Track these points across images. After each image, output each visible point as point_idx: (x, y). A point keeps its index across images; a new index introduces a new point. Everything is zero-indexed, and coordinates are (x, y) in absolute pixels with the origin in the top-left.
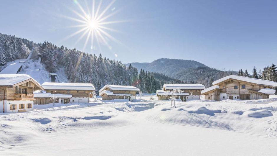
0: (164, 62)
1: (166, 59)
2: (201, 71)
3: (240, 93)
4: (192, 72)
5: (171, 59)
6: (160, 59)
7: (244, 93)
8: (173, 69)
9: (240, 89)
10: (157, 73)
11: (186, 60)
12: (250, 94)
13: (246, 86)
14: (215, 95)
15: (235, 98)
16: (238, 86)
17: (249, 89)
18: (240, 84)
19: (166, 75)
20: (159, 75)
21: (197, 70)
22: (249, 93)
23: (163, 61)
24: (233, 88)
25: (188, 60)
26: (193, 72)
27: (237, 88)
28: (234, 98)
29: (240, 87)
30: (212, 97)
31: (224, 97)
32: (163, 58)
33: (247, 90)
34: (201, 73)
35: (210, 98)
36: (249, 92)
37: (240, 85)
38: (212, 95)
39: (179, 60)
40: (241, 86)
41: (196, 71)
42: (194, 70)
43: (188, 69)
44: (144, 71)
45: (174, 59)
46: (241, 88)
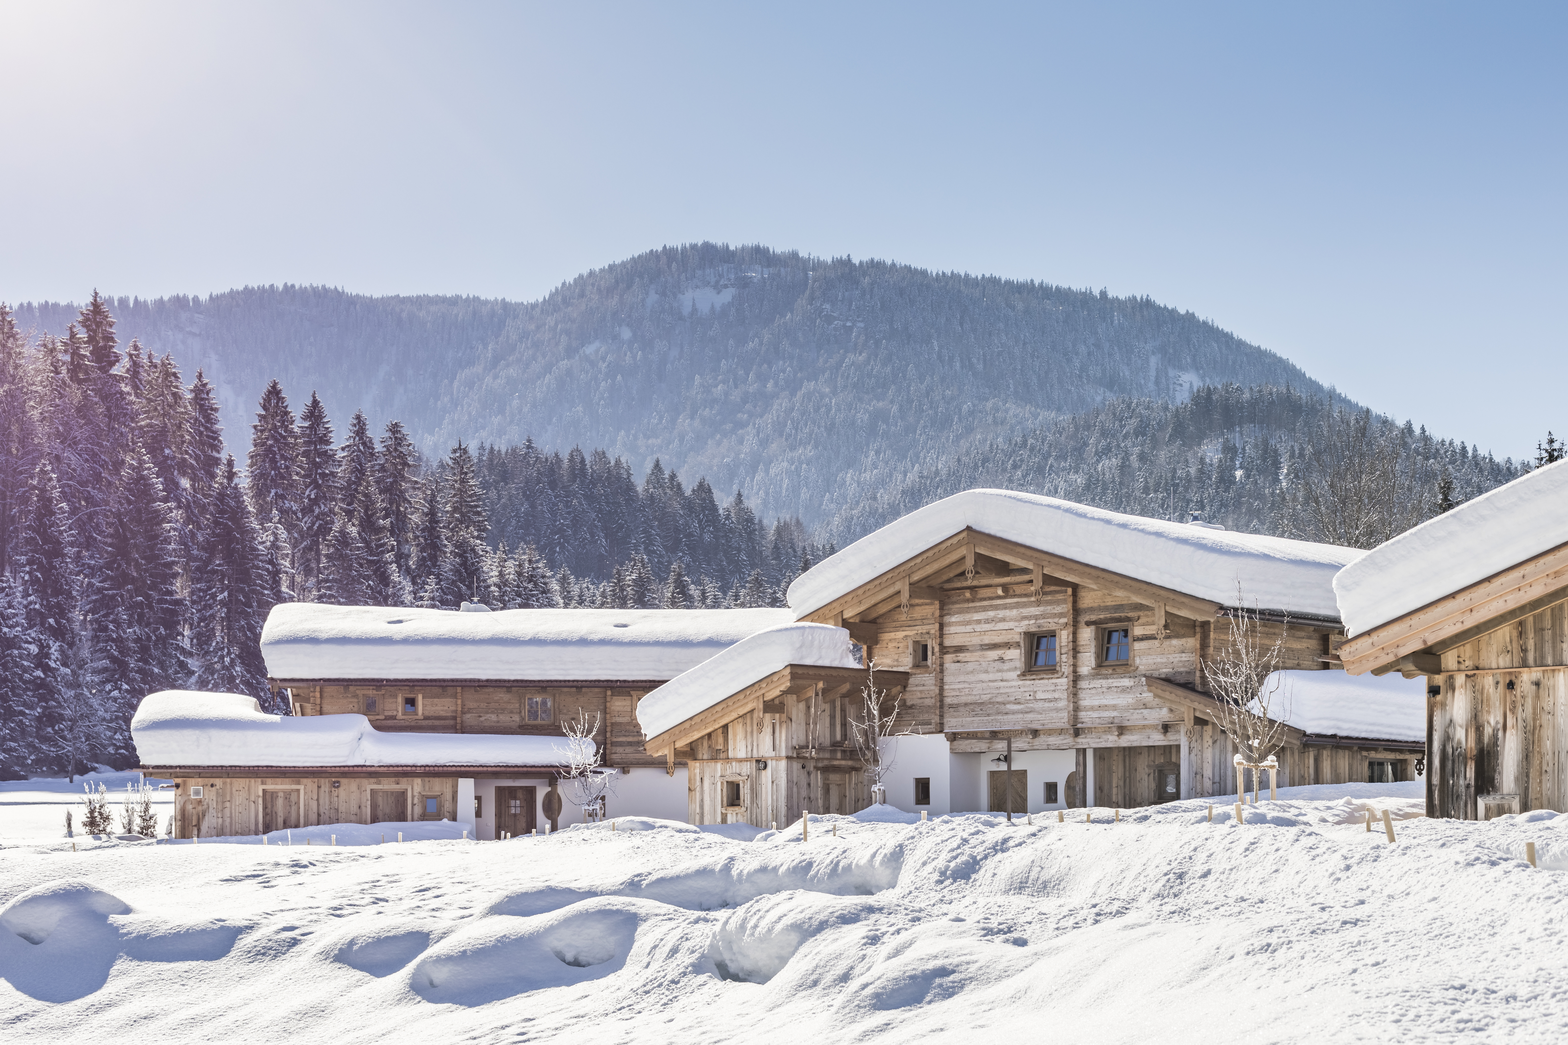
0: (727, 295)
1: (760, 255)
2: (1230, 450)
3: (1077, 733)
4: (1109, 465)
5: (827, 257)
6: (669, 254)
7: (1122, 730)
8: (862, 417)
9: (1076, 678)
10: (601, 456)
11: (1044, 292)
12: (1171, 739)
13: (1138, 631)
14: (797, 755)
15: (1051, 790)
16: (1064, 637)
17: (1168, 680)
18: (1076, 611)
19: (724, 501)
20: (630, 487)
21: (1179, 430)
22: (1166, 728)
23: (718, 288)
24: (1016, 655)
25: (1077, 285)
26: (1124, 468)
27: (1052, 669)
28: (1035, 792)
29: (1075, 651)
30: (766, 776)
31: (923, 789)
32: (718, 241)
33: (1148, 696)
34: (1225, 479)
35: (745, 792)
36: (1164, 714)
37: (1076, 625)
38: (762, 764)
39: (942, 279)
40: (1087, 635)
41: (1163, 455)
42: (1140, 431)
43: (1065, 418)
44: (315, 413)
45: (875, 266)
46: (1088, 661)
